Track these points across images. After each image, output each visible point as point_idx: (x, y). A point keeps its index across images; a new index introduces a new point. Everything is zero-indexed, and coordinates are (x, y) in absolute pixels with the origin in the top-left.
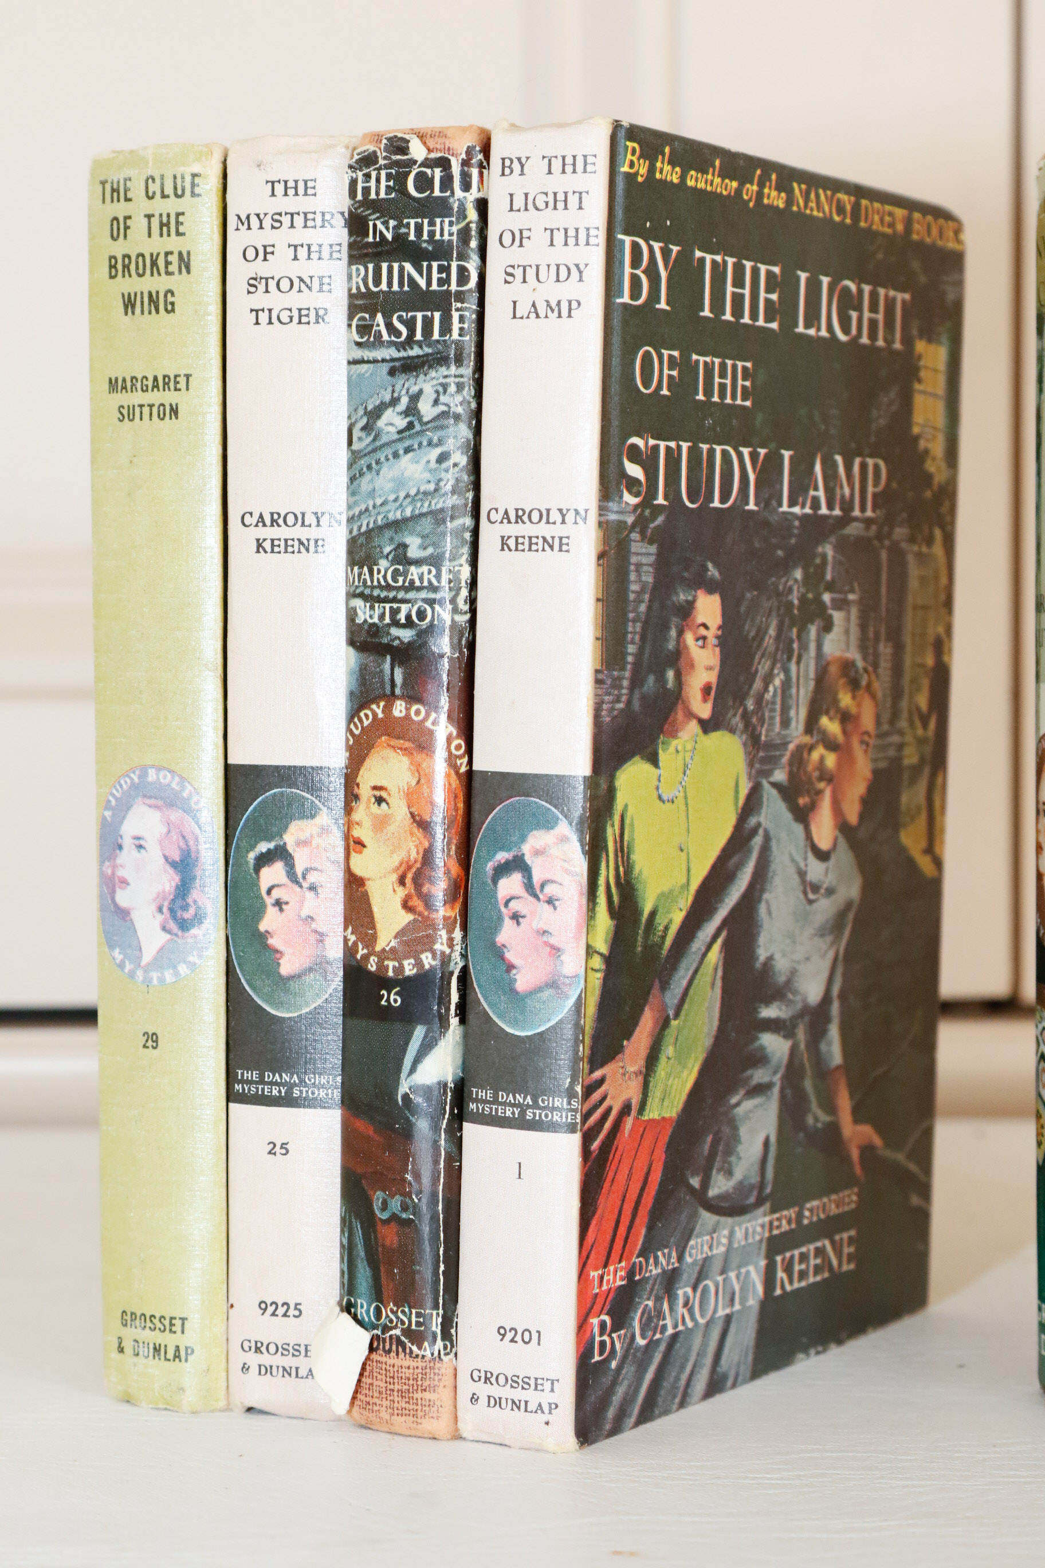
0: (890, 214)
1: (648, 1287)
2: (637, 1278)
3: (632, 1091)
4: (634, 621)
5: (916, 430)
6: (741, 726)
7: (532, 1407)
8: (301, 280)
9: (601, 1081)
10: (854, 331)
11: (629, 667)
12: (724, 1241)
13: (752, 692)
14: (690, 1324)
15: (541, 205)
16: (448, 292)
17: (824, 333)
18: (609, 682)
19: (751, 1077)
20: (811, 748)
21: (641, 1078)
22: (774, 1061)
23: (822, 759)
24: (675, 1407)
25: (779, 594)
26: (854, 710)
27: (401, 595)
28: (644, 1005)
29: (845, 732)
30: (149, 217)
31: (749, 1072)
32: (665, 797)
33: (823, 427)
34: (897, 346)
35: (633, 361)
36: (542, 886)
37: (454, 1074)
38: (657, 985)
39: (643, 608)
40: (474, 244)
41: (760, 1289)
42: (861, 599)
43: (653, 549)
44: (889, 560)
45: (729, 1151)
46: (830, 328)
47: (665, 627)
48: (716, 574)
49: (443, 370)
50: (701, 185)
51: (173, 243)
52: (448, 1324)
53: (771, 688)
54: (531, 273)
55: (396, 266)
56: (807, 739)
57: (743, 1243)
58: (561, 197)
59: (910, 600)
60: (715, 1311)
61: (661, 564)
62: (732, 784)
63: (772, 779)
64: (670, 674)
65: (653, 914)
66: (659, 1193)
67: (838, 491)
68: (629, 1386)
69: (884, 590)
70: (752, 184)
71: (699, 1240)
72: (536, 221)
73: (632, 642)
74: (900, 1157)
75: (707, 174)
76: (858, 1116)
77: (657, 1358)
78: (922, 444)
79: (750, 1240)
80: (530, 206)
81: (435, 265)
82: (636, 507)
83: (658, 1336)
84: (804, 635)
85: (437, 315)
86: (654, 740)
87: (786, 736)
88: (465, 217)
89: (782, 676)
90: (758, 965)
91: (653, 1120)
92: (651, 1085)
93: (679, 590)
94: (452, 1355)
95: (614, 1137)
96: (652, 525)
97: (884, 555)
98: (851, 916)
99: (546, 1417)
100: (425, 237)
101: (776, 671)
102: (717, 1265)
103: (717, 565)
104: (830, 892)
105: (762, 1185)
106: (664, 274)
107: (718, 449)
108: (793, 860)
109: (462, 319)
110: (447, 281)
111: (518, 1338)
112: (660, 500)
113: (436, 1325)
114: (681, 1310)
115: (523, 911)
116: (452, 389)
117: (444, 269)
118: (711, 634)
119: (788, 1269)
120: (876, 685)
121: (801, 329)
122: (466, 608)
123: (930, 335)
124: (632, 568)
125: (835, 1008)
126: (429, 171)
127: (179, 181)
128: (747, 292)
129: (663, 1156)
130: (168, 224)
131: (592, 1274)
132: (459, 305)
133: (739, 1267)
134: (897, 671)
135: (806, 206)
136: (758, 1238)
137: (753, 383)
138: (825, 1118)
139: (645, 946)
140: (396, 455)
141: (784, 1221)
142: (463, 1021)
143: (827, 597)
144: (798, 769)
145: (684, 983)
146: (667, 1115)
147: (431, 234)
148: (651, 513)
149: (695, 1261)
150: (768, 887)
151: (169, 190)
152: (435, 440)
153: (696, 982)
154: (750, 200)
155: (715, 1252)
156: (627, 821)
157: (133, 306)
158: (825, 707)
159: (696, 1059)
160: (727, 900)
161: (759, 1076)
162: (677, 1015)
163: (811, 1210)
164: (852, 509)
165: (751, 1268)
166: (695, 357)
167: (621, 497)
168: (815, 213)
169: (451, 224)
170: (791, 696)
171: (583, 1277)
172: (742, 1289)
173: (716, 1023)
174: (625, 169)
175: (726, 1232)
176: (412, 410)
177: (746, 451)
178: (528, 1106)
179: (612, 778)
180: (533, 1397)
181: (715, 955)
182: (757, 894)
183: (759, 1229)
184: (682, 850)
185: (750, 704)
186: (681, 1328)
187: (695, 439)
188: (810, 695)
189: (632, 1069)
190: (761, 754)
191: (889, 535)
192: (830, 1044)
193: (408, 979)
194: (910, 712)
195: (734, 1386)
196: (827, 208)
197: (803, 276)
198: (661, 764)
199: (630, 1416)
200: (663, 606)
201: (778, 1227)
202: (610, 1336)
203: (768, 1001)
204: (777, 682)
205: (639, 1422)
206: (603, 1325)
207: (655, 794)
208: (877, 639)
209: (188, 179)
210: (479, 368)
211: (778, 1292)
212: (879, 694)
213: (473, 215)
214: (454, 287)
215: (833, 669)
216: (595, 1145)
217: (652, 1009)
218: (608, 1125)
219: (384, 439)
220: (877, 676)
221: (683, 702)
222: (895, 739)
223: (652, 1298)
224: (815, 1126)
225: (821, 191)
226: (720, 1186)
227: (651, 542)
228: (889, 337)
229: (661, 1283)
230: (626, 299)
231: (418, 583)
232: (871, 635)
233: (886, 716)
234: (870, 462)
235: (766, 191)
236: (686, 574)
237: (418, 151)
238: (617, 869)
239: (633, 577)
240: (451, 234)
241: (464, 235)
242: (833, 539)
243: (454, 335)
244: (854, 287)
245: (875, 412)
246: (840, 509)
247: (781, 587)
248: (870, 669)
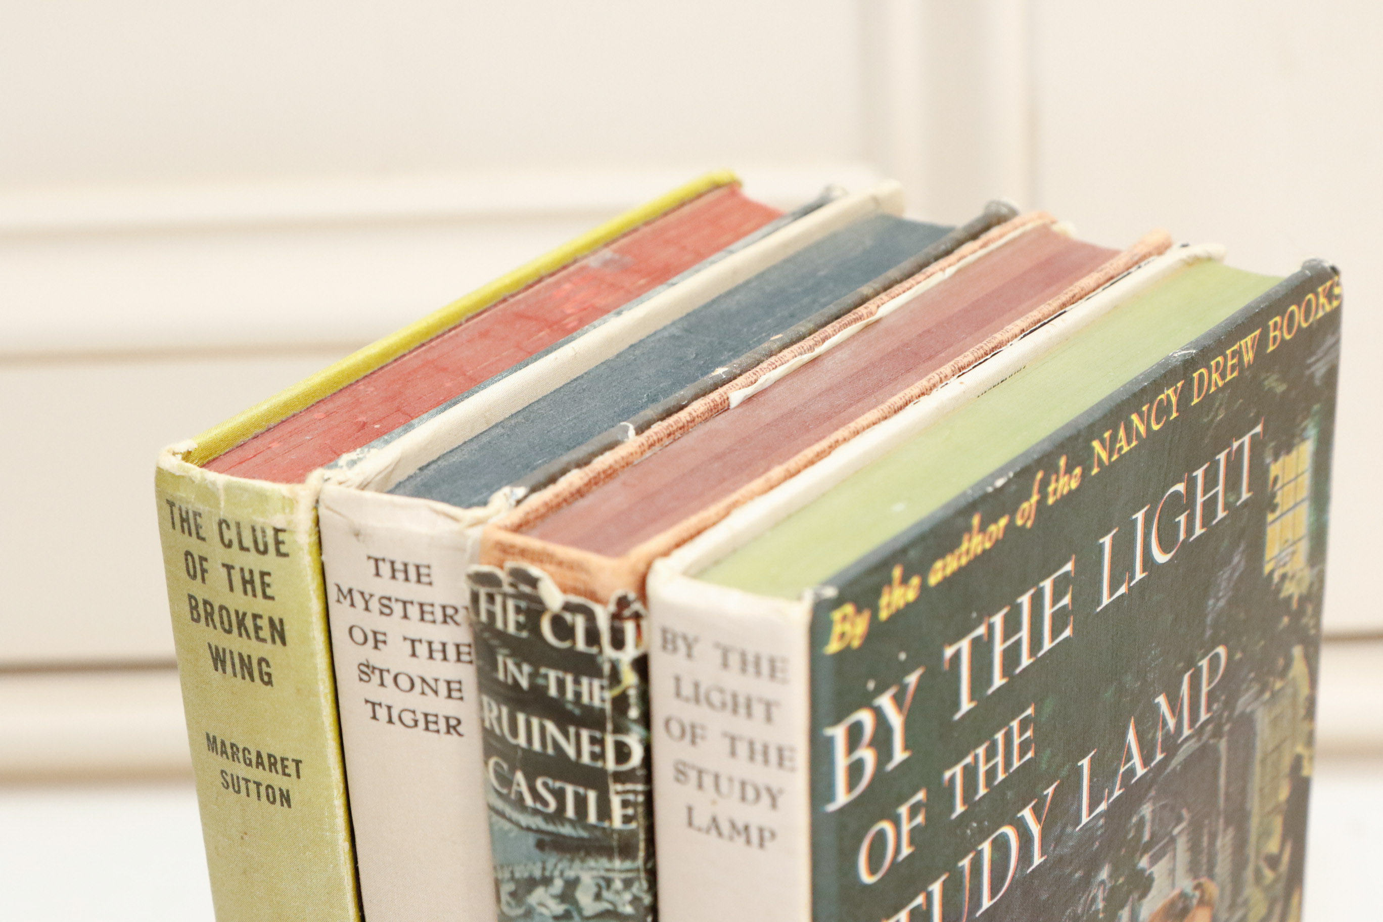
0: (1234, 353)
5: (1267, 568)
8: (423, 680)
10: (1182, 537)
15: (716, 702)
16: (603, 772)
17: (1138, 574)
30: (229, 568)
33: (1138, 685)
34: (1243, 498)
35: (855, 862)
40: (634, 713)
42: (1191, 821)
44: (1230, 743)
46: (1146, 560)
49: (604, 862)
50: (951, 567)
51: (259, 605)
54: (708, 780)
55: (535, 721)
58: (742, 700)
59: (1258, 755)
67: (1159, 735)
70: (1029, 499)
72: (711, 720)
78: (1276, 577)
80: (702, 700)
81: (585, 734)
85: (592, 796)
88: (620, 681)
97: (1223, 745)
100: (570, 697)
106: (897, 723)
107: (986, 846)
109: (625, 804)
110: (602, 756)
116: (618, 885)
117: (597, 742)
120: (1211, 888)
121: (1104, 599)
123: (1289, 445)
126: (568, 617)
127: (259, 534)
128: (1024, 629)
130: (252, 582)
132: (619, 787)
134: (1240, 844)
135: (1111, 453)
137: (1036, 727)
143: (1143, 862)
147: (578, 695)
151: (248, 542)
154: (1027, 521)
157: (223, 662)
164: (1180, 735)
166: (947, 775)
168: (1125, 449)
169: (602, 687)
174: (834, 648)
177: (1027, 812)
187: (952, 864)
191: (1230, 717)
194: (1256, 872)
196: (1142, 429)
197: (1108, 539)
208: (1213, 837)
209: (270, 533)
210: (651, 861)
212: (1216, 893)
213: (630, 678)
214: (610, 764)
220: (1213, 877)
225: (1133, 415)
228: (1232, 499)
230: (840, 801)
234: (1205, 662)
235: (1051, 488)
237: (551, 592)
240: (602, 701)
241: (621, 703)
242: (1153, 793)
243: (617, 823)
244: (1180, 487)
245: (1211, 602)
246: (1162, 752)
247: (1080, 911)
248: (1203, 880)
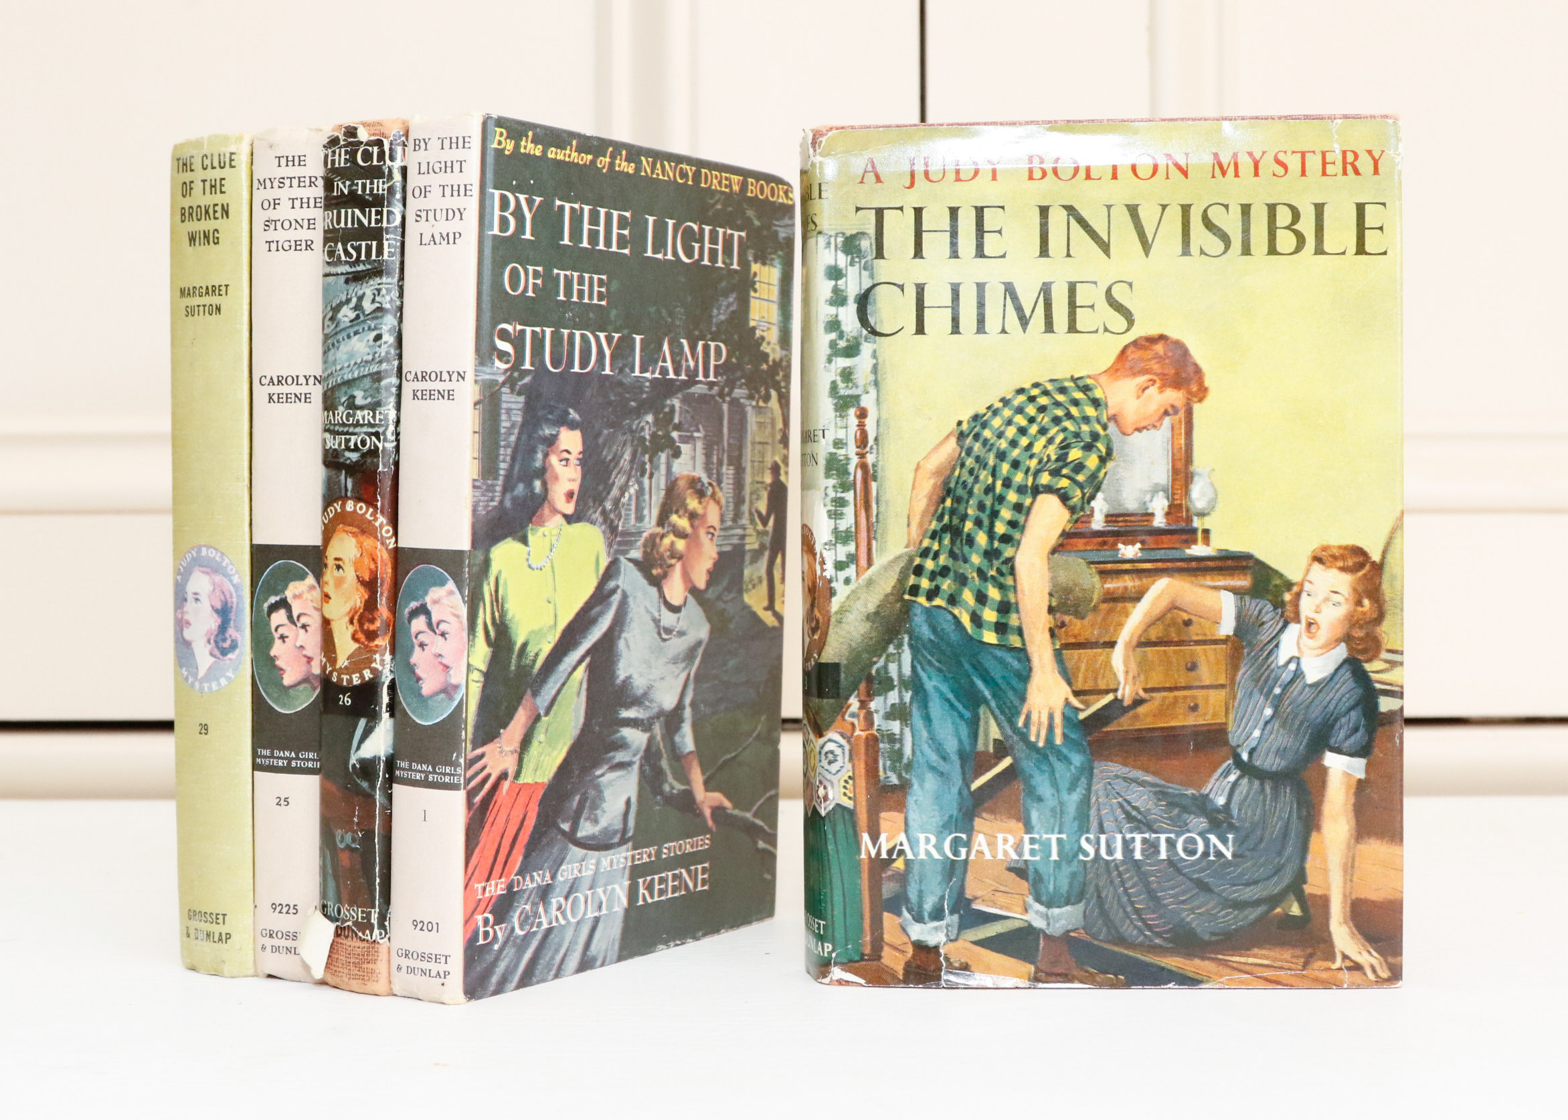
0: (727, 179)
1: (526, 896)
2: (516, 889)
3: (510, 764)
4: (505, 447)
5: (752, 324)
6: (600, 520)
7: (434, 973)
8: (297, 221)
9: (482, 756)
10: (696, 256)
11: (501, 478)
12: (593, 867)
13: (610, 497)
14: (563, 922)
15: (437, 170)
16: (381, 228)
17: (670, 257)
18: (484, 487)
19: (614, 757)
20: (663, 536)
21: (516, 756)
22: (634, 747)
23: (672, 543)
24: (550, 977)
25: (632, 431)
26: (700, 511)
27: (351, 430)
28: (518, 706)
29: (692, 526)
30: (204, 181)
31: (611, 754)
32: (534, 566)
33: (670, 320)
34: (735, 266)
35: (502, 274)
36: (438, 624)
37: (386, 751)
38: (529, 692)
39: (513, 438)
40: (398, 196)
41: (624, 901)
42: (705, 437)
43: (522, 399)
44: (730, 410)
45: (595, 807)
46: (675, 253)
47: (533, 451)
48: (577, 417)
49: (378, 280)
50: (560, 157)
51: (219, 199)
52: (383, 917)
53: (627, 495)
54: (431, 215)
55: (350, 211)
56: (659, 530)
57: (609, 869)
58: (449, 164)
59: (749, 438)
60: (585, 914)
61: (528, 409)
62: (593, 559)
63: (628, 556)
64: (537, 484)
65: (525, 645)
66: (533, 833)
67: (684, 363)
68: (511, 962)
69: (725, 430)
70: (605, 156)
71: (570, 866)
72: (434, 180)
73: (504, 461)
74: (749, 815)
75: (566, 149)
76: (708, 785)
77: (534, 944)
78: (758, 333)
79: (615, 867)
80: (431, 171)
81: (373, 210)
82: (506, 370)
83: (534, 929)
84: (655, 459)
85: (374, 243)
86: (523, 527)
87: (639, 527)
88: (392, 179)
89: (636, 487)
90: (618, 681)
91: (528, 784)
92: (525, 760)
93: (544, 427)
94: (386, 939)
95: (493, 795)
96: (520, 383)
97: (725, 407)
98: (700, 651)
99: (442, 980)
100: (368, 192)
101: (631, 484)
102: (586, 884)
103: (576, 410)
104: (681, 634)
105: (625, 830)
106: (528, 216)
107: (578, 333)
108: (648, 611)
109: (390, 246)
110: (381, 221)
111: (425, 928)
112: (527, 366)
113: (374, 919)
114: (554, 911)
115: (427, 642)
116: (384, 292)
117: (379, 213)
118: (573, 458)
119: (650, 888)
120: (720, 494)
121: (649, 253)
122: (393, 438)
123: (763, 259)
124: (503, 411)
125: (688, 713)
126: (370, 149)
127: (222, 157)
128: (601, 228)
129: (537, 808)
130: (215, 186)
131: (476, 885)
132: (388, 237)
133: (606, 885)
134: (739, 484)
135: (652, 172)
136: (621, 866)
137: (607, 290)
138: (679, 787)
139: (519, 666)
140: (349, 337)
141: (646, 855)
142: (392, 715)
143: (675, 434)
144: (652, 550)
145: (553, 692)
146: (540, 780)
147: (372, 189)
148: (520, 375)
149: (564, 882)
150: (626, 628)
151: (216, 164)
152: (373, 326)
153: (563, 691)
154: (604, 167)
155: (584, 874)
156: (501, 582)
157: (195, 240)
158: (674, 509)
159: (565, 744)
160: (590, 637)
161: (620, 756)
162: (547, 714)
163: (669, 849)
164: (697, 375)
165: (616, 886)
166: (556, 271)
167: (493, 364)
168: (661, 177)
169: (384, 183)
170: (644, 501)
171: (469, 887)
172: (607, 900)
173: (581, 720)
174: (495, 145)
175: (593, 861)
176: (358, 307)
177: (602, 335)
178: (430, 772)
179: (487, 552)
180: (434, 967)
181: (580, 673)
182: (616, 633)
183: (622, 860)
184: (549, 602)
185: (608, 505)
186: (554, 924)
187: (558, 325)
188: (661, 500)
189: (507, 749)
190: (618, 539)
191: (729, 394)
192: (683, 737)
193: (355, 686)
194: (751, 514)
195: (602, 965)
196: (671, 175)
197: (651, 219)
198: (530, 543)
199: (511, 982)
200: (530, 437)
201: (639, 859)
202: (492, 927)
203: (627, 706)
204: (632, 491)
205: (518, 987)
206: (486, 921)
207: (526, 564)
208: (720, 463)
209: (228, 156)
210: (402, 278)
211: (641, 903)
212: (723, 501)
213: (397, 177)
214: (385, 224)
215: (682, 484)
216: (478, 799)
217: (524, 709)
218: (488, 786)
219: (342, 326)
220: (721, 489)
221: (549, 502)
222: (739, 531)
223: (529, 903)
224: (671, 792)
225: (666, 163)
226: (586, 829)
227: (519, 394)
228: (727, 261)
229: (537, 894)
230: (496, 231)
231: (361, 422)
232: (715, 459)
233: (730, 515)
234: (712, 344)
235: (617, 162)
236: (550, 416)
237: (363, 135)
238: (493, 614)
239: (504, 417)
240: (383, 190)
241: (391, 190)
242: (680, 395)
243: (386, 257)
244: (695, 227)
245: (715, 311)
246: (686, 375)
247: (634, 427)
248: (715, 484)
